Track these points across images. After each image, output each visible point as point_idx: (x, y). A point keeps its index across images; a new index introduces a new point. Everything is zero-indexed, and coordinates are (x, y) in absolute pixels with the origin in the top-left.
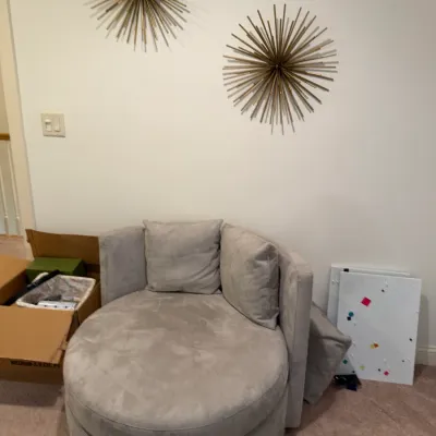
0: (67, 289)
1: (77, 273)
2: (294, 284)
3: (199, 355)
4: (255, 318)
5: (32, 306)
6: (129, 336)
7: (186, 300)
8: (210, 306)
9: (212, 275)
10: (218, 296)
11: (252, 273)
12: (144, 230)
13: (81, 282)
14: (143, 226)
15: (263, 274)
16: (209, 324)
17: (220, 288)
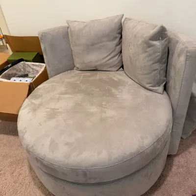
0: (31, 70)
1: (34, 60)
2: (182, 59)
3: (105, 113)
4: (148, 86)
5: (6, 80)
6: (59, 99)
7: (99, 75)
8: (115, 79)
9: (116, 58)
10: (121, 72)
11: (146, 52)
12: (68, 28)
13: (38, 66)
14: (67, 25)
15: (155, 52)
16: (113, 90)
17: (122, 67)
